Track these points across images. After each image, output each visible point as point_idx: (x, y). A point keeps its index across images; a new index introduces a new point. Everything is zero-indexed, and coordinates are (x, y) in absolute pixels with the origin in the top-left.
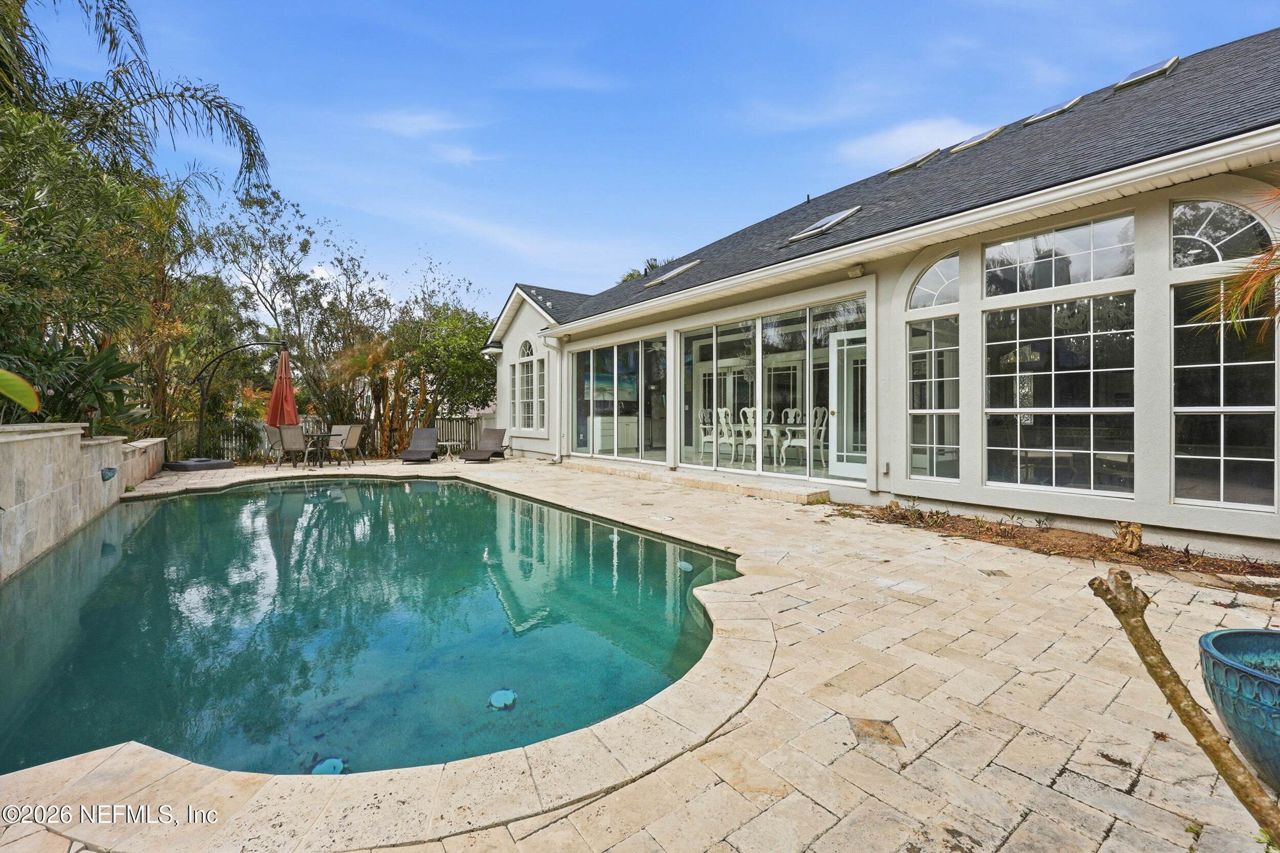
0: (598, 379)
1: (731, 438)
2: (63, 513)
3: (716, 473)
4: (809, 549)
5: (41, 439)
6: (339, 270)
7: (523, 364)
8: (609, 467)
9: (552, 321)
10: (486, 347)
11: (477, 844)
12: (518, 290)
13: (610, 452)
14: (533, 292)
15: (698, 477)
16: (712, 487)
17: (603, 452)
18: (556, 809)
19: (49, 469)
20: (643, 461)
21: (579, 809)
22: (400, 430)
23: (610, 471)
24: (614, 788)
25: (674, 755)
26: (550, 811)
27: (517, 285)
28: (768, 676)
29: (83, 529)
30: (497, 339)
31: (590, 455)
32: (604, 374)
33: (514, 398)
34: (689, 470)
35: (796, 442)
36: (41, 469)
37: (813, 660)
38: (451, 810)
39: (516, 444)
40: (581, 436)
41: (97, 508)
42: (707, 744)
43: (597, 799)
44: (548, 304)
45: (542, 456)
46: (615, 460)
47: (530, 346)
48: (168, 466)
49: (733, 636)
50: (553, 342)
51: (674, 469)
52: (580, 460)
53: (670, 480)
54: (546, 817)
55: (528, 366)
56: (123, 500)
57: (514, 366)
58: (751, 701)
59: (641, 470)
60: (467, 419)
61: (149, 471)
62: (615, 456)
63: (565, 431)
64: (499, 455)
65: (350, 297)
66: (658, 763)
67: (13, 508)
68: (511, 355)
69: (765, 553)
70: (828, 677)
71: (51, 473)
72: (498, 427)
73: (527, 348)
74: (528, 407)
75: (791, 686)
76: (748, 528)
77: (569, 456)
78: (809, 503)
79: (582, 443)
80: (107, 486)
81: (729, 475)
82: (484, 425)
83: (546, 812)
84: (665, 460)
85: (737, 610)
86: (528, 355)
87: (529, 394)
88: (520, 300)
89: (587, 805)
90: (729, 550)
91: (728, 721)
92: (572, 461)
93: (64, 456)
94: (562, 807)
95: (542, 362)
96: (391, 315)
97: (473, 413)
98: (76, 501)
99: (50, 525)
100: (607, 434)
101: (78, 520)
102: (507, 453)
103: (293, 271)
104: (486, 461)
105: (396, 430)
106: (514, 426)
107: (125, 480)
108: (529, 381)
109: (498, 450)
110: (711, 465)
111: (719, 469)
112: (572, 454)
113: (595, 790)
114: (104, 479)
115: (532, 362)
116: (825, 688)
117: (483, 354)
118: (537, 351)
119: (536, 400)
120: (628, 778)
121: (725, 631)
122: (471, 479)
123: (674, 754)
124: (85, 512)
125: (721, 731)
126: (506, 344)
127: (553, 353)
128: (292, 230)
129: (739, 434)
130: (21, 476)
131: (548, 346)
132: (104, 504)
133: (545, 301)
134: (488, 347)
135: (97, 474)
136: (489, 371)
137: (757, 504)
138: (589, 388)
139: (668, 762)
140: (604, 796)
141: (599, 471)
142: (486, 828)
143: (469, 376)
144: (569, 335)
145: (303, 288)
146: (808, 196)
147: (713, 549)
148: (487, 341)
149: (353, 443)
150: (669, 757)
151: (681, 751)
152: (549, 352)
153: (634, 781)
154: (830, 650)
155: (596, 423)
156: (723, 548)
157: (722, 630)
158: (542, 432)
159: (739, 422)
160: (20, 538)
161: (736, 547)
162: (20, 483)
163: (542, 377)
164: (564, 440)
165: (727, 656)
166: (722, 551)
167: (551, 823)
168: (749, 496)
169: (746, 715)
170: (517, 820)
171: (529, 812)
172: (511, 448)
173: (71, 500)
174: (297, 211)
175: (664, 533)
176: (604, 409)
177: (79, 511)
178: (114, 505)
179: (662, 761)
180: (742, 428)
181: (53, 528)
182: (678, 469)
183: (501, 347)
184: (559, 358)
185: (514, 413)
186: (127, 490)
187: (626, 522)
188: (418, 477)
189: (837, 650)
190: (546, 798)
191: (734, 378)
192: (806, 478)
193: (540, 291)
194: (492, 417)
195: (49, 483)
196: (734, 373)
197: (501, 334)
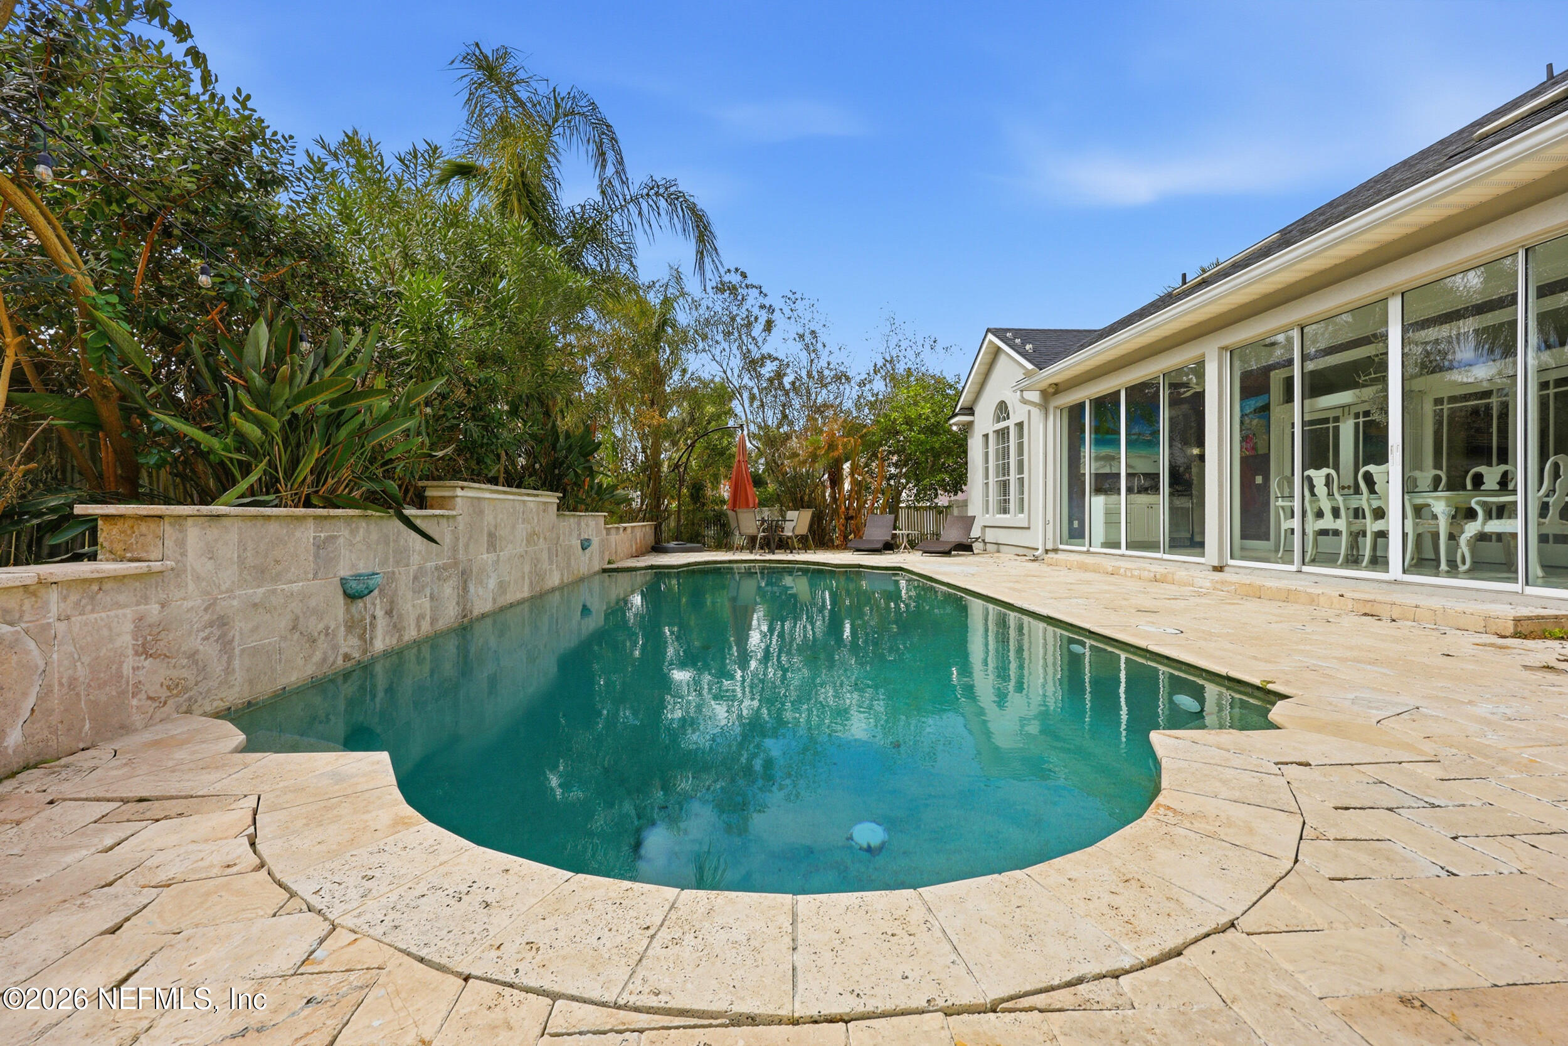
0: (1098, 442)
1: (1338, 521)
2: (538, 570)
3: (1299, 575)
4: (1484, 709)
5: (514, 500)
6: (800, 345)
7: (997, 432)
8: (1109, 564)
9: (1030, 366)
10: (954, 415)
11: (497, 1009)
12: (990, 336)
13: (1117, 546)
14: (1009, 335)
15: (1257, 581)
16: (1288, 596)
17: (1106, 545)
18: (637, 1009)
19: (522, 530)
20: (1166, 556)
21: (669, 1028)
22: (856, 517)
23: (1110, 569)
24: (752, 1020)
25: (902, 1006)
26: (625, 1007)
27: (988, 330)
28: (1233, 925)
29: (561, 588)
30: (967, 405)
31: (1085, 549)
32: (1106, 434)
33: (987, 477)
34: (1248, 571)
35: (1495, 526)
36: (514, 527)
37: (1388, 927)
38: (519, 940)
39: (990, 535)
40: (1076, 524)
41: (576, 572)
42: (992, 1015)
43: (710, 1026)
44: (1028, 347)
45: (1021, 551)
46: (1123, 556)
47: (1006, 407)
48: (657, 548)
49: (1188, 825)
50: (1034, 396)
51: (1219, 569)
52: (1072, 555)
53: (1208, 584)
54: (610, 1016)
55: (1003, 434)
56: (605, 571)
57: (986, 436)
58: (1154, 962)
59: (1159, 569)
60: (936, 507)
61: (636, 550)
62: (1123, 550)
63: (1050, 517)
64: (965, 547)
65: (810, 375)
66: (861, 1009)
67: (485, 556)
68: (984, 422)
69: (1354, 701)
70: (1420, 982)
71: (525, 533)
72: (970, 514)
73: (1002, 410)
74: (1004, 486)
75: (1290, 968)
76: (1337, 658)
77: (1055, 550)
78: (1517, 635)
79: (1076, 532)
80: (587, 555)
81: (1325, 579)
82: (956, 512)
83: (619, 1008)
84: (1203, 555)
85: (1224, 782)
86: (1004, 419)
87: (1005, 469)
88: (993, 350)
89: (685, 1027)
90: (1270, 687)
91: (1069, 984)
92: (1060, 556)
93: (539, 520)
94: (649, 1010)
95: (1020, 425)
96: (851, 393)
97: (943, 500)
98: (552, 562)
99: (523, 578)
100: (1111, 517)
101: (554, 580)
102: (977, 546)
103: (756, 354)
104: (947, 553)
105: (852, 518)
106: (987, 513)
107: (607, 553)
108: (1004, 453)
109: (964, 541)
110: (1292, 562)
111: (1305, 569)
112: (1062, 547)
113: (714, 1007)
114: (584, 549)
115: (1008, 428)
116: (1401, 1008)
117: (951, 425)
118: (1014, 412)
119: (1013, 477)
120: (785, 1012)
121: (1175, 811)
122: (915, 570)
123: (903, 1004)
124: (562, 574)
125: (1040, 1000)
126: (978, 410)
127: (1035, 412)
128: (756, 311)
129: (1358, 513)
130: (493, 530)
131: (1025, 402)
132: (584, 570)
133: (1024, 344)
134: (957, 415)
135: (577, 543)
136: (959, 445)
137: (1382, 628)
138: (1084, 457)
139: (884, 1015)
140: (726, 1026)
141: (1096, 570)
142: (528, 990)
143: (937, 456)
144: (1056, 384)
145: (768, 369)
146: (1550, 67)
147: (1239, 682)
148: (955, 408)
149: (803, 529)
150: (889, 1006)
151: (923, 1004)
152: (1029, 411)
153: (795, 1022)
154: (1455, 918)
155: (1097, 505)
156: (1257, 681)
157: (1169, 808)
158: (1021, 519)
159: (1357, 491)
160: (492, 583)
161: (1287, 683)
162: (491, 535)
163: (1020, 446)
164: (1050, 528)
165: (1151, 858)
166: (1258, 688)
167: (611, 1031)
168: (1365, 614)
169: (1127, 989)
170: (574, 998)
171: (595, 995)
172: (983, 541)
173: (547, 560)
174: (761, 292)
175: (1152, 648)
176: (1106, 484)
177: (555, 572)
178: (595, 574)
179: (870, 1008)
180: (1364, 500)
181: (527, 581)
182: (1226, 569)
183: (973, 414)
184: (1042, 416)
185: (987, 496)
186: (609, 563)
187: (1094, 629)
188: (860, 566)
189: (1484, 927)
190: (638, 982)
191: (1357, 425)
192: (1517, 587)
193: (1017, 332)
194: (965, 504)
195: (522, 541)
196: (1357, 416)
197: (971, 397)
